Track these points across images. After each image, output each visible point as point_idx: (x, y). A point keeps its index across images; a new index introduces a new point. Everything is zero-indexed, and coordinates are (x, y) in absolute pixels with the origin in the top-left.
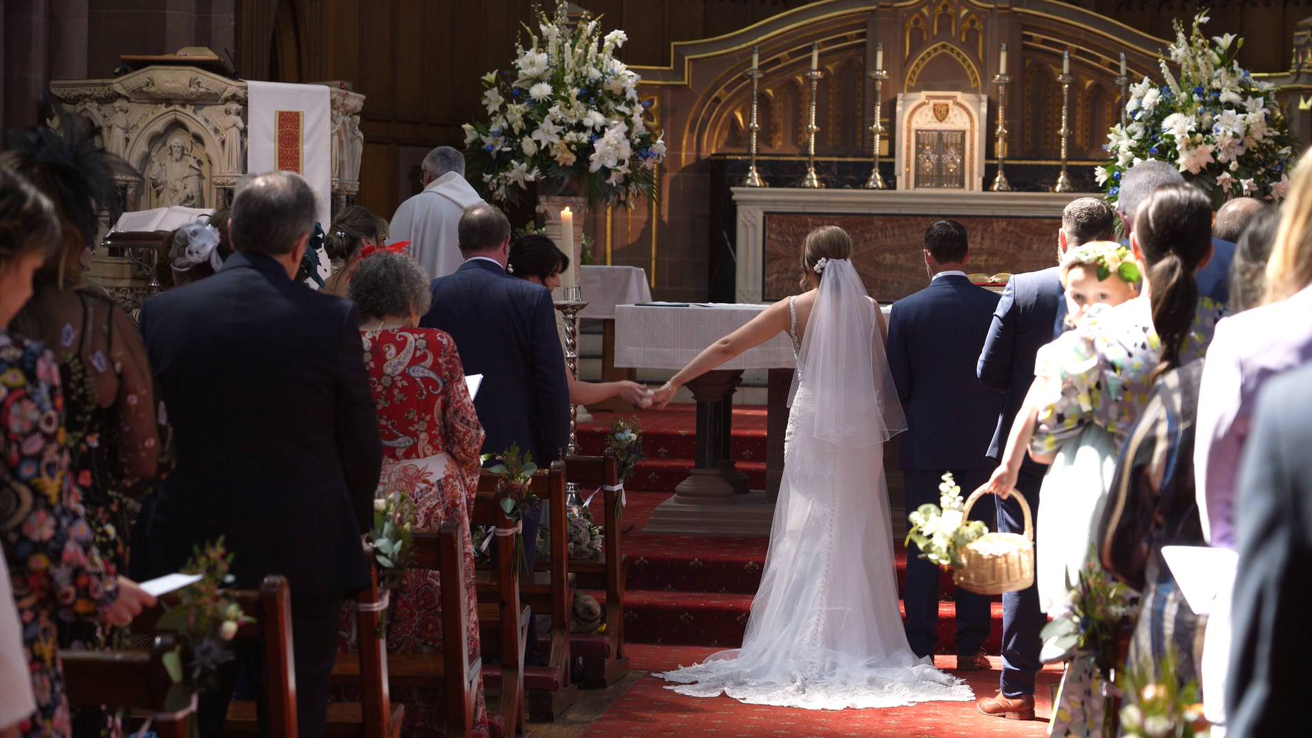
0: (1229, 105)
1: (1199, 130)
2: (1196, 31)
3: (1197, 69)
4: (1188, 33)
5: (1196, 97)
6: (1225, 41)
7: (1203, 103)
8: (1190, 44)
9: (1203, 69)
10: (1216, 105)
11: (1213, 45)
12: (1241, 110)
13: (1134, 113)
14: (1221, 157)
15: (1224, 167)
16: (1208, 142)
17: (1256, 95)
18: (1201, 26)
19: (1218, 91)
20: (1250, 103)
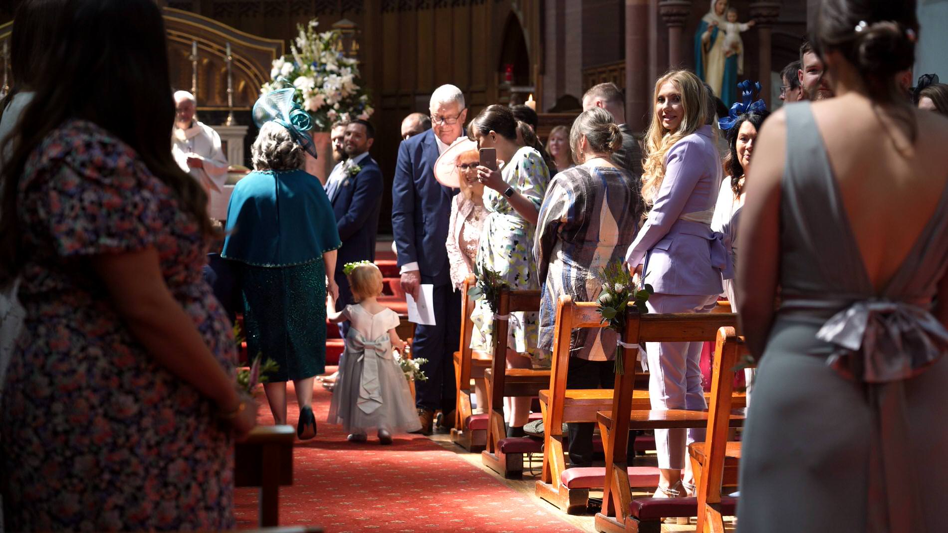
0: (332, 72)
1: (316, 86)
2: (310, 30)
3: (312, 52)
4: (306, 31)
5: (312, 68)
6: (327, 36)
7: (318, 72)
8: (308, 38)
9: (315, 52)
10: (324, 72)
11: (320, 39)
12: (339, 75)
13: (276, 77)
14: (329, 101)
15: (331, 107)
16: (321, 93)
17: (346, 66)
18: (314, 28)
19: (325, 64)
20: (343, 70)
